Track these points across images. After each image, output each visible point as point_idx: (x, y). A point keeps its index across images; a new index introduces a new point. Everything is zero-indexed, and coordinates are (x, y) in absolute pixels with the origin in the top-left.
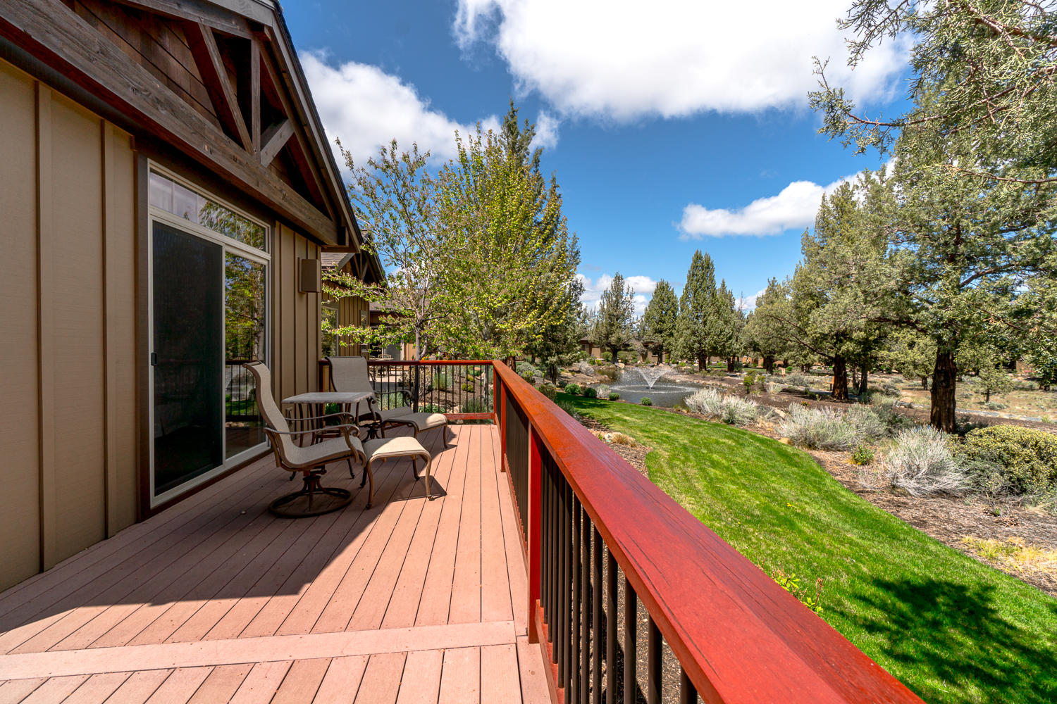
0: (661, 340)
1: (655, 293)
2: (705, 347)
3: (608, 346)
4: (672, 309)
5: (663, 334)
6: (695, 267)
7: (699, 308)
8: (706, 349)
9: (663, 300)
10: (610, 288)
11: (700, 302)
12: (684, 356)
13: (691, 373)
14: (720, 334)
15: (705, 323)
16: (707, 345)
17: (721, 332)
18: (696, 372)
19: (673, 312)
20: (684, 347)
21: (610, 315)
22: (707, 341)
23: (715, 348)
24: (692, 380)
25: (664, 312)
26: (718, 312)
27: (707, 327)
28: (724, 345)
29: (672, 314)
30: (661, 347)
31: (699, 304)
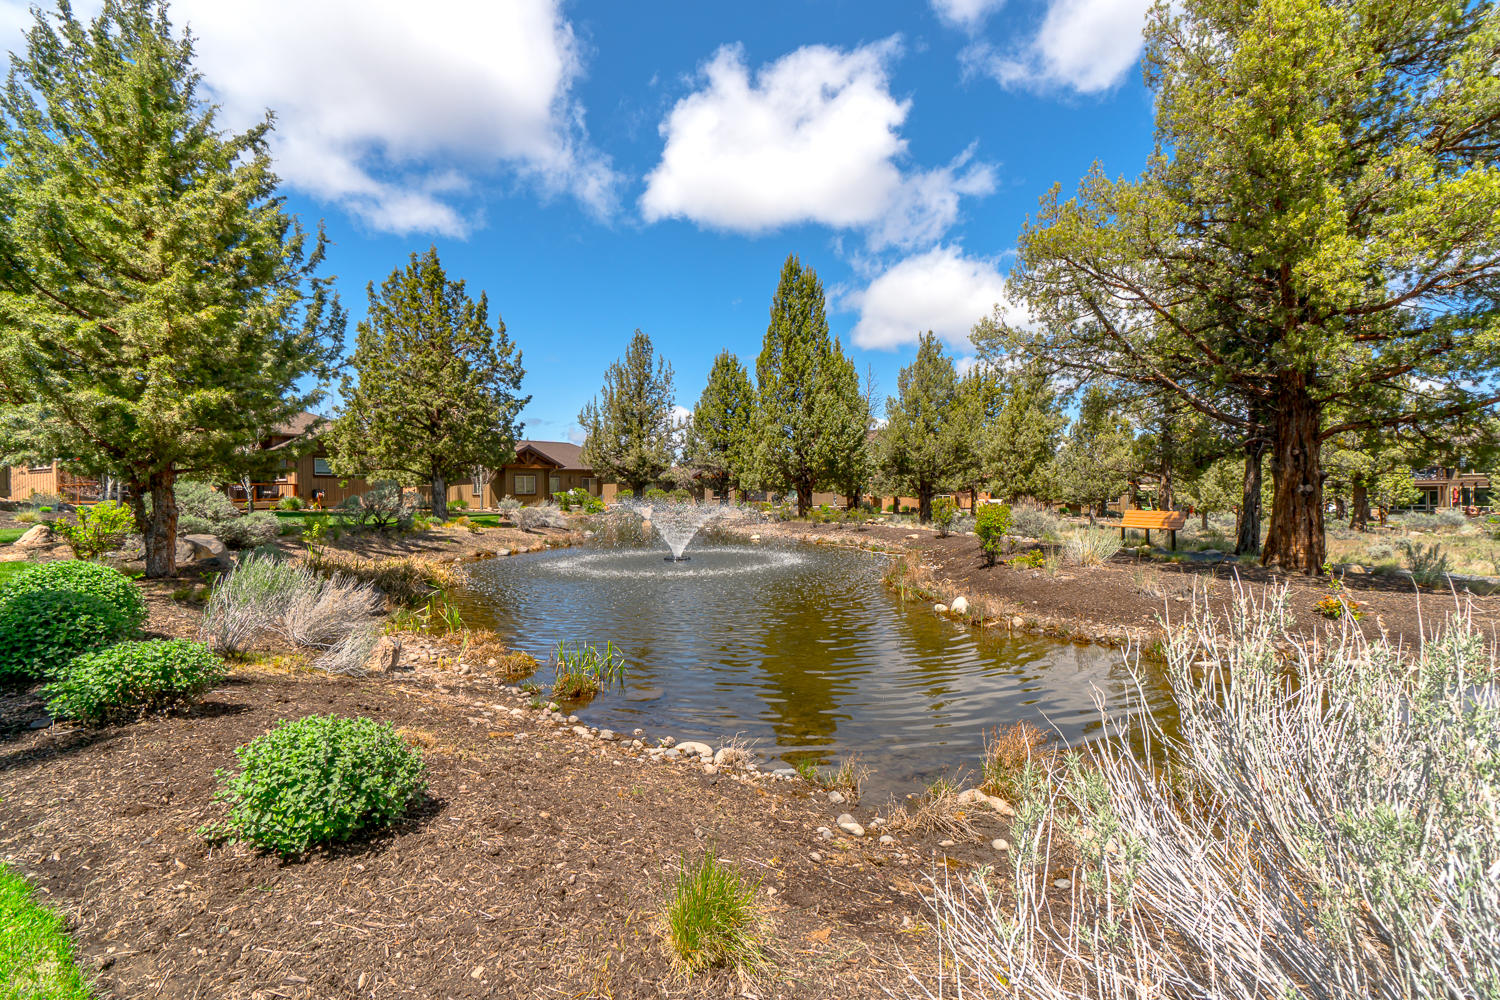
0: (724, 462)
1: (713, 374)
2: (811, 461)
3: (622, 475)
4: (745, 403)
5: (728, 452)
6: (786, 292)
7: (796, 376)
8: (814, 465)
9: (727, 388)
10: (623, 361)
11: (800, 364)
12: (769, 482)
13: (783, 519)
14: (842, 432)
15: (810, 410)
16: (816, 457)
17: (844, 427)
18: (795, 517)
19: (744, 410)
20: (768, 462)
21: (623, 411)
22: (816, 447)
23: (831, 464)
24: (787, 533)
25: (729, 411)
26: (832, 387)
27: (814, 417)
28: (848, 456)
29: (744, 414)
30: (725, 477)
31: (797, 368)
